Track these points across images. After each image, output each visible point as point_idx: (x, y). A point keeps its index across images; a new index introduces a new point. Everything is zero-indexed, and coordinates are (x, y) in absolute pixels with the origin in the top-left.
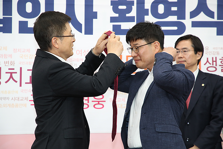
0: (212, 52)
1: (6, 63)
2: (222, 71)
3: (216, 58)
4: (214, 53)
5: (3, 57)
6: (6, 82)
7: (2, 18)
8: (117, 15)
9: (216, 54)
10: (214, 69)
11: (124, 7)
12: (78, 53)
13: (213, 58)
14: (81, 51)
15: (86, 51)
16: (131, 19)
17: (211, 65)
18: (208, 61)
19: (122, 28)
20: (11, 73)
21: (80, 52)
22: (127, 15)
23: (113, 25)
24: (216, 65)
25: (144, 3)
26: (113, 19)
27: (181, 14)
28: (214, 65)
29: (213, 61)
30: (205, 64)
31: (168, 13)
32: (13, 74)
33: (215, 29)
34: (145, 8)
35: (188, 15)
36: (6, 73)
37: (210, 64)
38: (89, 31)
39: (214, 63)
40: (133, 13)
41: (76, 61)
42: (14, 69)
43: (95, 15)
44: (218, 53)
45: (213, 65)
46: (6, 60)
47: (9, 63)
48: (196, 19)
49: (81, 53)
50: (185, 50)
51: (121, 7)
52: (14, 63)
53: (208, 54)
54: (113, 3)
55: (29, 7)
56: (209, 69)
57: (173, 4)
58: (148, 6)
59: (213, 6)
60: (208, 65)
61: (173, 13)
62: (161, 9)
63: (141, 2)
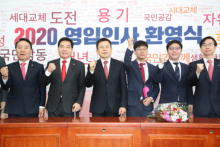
0: (195, 52)
1: (97, 58)
7: (96, 38)
8: (149, 35)
11: (152, 31)
16: (155, 37)
17: (195, 58)
18: (193, 56)
19: (151, 41)
22: (153, 35)
25: (162, 29)
26: (146, 37)
27: (180, 34)
29: (195, 56)
30: (191, 58)
31: (173, 33)
34: (162, 31)
35: (183, 34)
39: (196, 57)
40: (156, 34)
43: (138, 35)
44: (198, 53)
48: (187, 36)
51: (150, 31)
53: (193, 53)
54: (147, 29)
55: (107, 32)
56: (193, 60)
57: (176, 29)
58: (163, 30)
59: (195, 30)
60: (193, 58)
61: (176, 33)
62: (170, 31)
63: (160, 28)
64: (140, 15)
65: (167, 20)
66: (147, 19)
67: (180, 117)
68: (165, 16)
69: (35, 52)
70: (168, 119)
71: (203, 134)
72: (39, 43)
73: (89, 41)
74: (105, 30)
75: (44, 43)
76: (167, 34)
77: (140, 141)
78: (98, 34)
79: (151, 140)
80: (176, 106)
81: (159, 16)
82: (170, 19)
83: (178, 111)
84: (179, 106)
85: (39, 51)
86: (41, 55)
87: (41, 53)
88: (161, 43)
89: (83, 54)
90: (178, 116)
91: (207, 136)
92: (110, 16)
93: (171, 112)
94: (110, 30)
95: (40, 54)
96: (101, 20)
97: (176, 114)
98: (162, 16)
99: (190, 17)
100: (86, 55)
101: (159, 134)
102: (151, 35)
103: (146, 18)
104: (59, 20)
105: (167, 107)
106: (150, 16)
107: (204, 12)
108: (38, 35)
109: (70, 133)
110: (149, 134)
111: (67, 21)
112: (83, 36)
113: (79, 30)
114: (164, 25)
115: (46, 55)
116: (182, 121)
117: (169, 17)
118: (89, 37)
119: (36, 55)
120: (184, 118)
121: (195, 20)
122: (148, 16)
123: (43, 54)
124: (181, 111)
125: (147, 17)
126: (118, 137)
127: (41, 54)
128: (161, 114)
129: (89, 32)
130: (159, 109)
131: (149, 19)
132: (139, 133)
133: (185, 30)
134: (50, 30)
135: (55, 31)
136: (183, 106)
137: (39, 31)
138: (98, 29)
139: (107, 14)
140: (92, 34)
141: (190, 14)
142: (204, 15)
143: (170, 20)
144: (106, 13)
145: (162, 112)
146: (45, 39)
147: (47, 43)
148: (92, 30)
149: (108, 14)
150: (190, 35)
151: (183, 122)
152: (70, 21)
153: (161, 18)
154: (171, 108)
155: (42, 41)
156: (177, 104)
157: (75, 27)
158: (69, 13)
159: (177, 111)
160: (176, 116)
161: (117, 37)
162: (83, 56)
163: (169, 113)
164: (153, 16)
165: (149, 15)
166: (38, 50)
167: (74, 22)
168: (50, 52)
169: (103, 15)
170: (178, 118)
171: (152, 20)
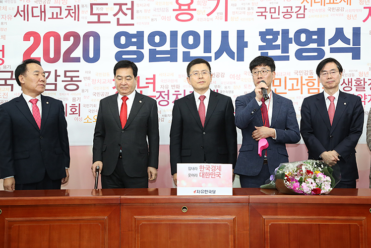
0: (348, 74)
1: (172, 86)
2: (356, 91)
3: (351, 79)
5: (171, 81)
7: (170, 50)
8: (265, 44)
9: (351, 76)
10: (350, 89)
11: (271, 37)
12: (231, 77)
13: (348, 79)
14: (234, 75)
15: (238, 76)
16: (277, 47)
17: (347, 86)
18: (344, 82)
20: (177, 95)
22: (274, 44)
23: (261, 52)
25: (288, 33)
26: (261, 48)
27: (321, 42)
28: (350, 86)
29: (349, 82)
30: (341, 85)
31: (309, 40)
33: (350, 55)
34: (290, 37)
35: (326, 42)
36: (173, 94)
37: (346, 84)
38: (241, 58)
40: (279, 42)
41: (230, 83)
42: (179, 91)
43: (246, 45)
44: (353, 76)
46: (173, 84)
47: (175, 86)
48: (334, 46)
49: (234, 77)
50: (333, 71)
51: (268, 37)
52: (179, 87)
53: (345, 76)
54: (261, 34)
55: (191, 40)
56: (345, 89)
57: (314, 33)
58: (291, 35)
59: (349, 34)
60: (344, 85)
61: (314, 41)
62: (303, 38)
63: (285, 32)
64: (249, 9)
65: (297, 18)
66: (262, 15)
67: (318, 185)
68: (295, 10)
69: (59, 76)
70: (297, 189)
71: (358, 215)
72: (68, 59)
73: (157, 56)
74: (186, 35)
75: (77, 60)
76: (298, 42)
77: (248, 228)
78: (174, 43)
79: (267, 225)
80: (311, 167)
81: (283, 10)
82: (304, 14)
83: (315, 176)
84: (316, 166)
85: (68, 74)
86: (72, 81)
87: (72, 77)
88: (287, 58)
89: (147, 79)
90: (314, 184)
91: (364, 218)
92: (195, 10)
93: (303, 177)
94: (196, 35)
95: (69, 79)
96: (180, 17)
97: (310, 180)
98: (289, 9)
99: (340, 12)
100: (152, 81)
101: (281, 215)
102: (270, 45)
103: (260, 14)
104: (103, 18)
105: (296, 169)
106: (268, 10)
107: (364, 3)
108: (65, 45)
109: (125, 214)
110: (264, 215)
111: (118, 19)
112: (147, 47)
113: (140, 35)
114: (293, 26)
115: (81, 81)
116: (322, 192)
117: (302, 11)
118: (158, 49)
119: (63, 81)
120: (325, 188)
121: (349, 17)
122: (263, 10)
123: (74, 79)
124: (321, 175)
125: (262, 13)
126: (210, 220)
127: (72, 79)
128: (285, 181)
129: (157, 39)
130: (281, 172)
131: (265, 16)
132: (246, 213)
133: (329, 34)
134: (87, 36)
135: (97, 37)
136: (323, 167)
137: (67, 37)
138: (174, 34)
139: (189, 7)
140: (163, 42)
141: (340, 5)
142: (365, 8)
143: (304, 17)
144: (189, 5)
145: (286, 178)
146: (78, 53)
147: (82, 59)
148: (162, 35)
149: (192, 7)
150: (339, 44)
151: (324, 194)
152: (124, 19)
153: (288, 14)
154: (302, 171)
155: (73, 55)
156: (313, 163)
157: (132, 30)
158: (121, 5)
159: (313, 176)
160: (312, 183)
161: (207, 49)
162: (147, 83)
163: (298, 179)
164: (273, 10)
165: (266, 8)
166: (65, 72)
167: (131, 22)
168: (87, 75)
169: (183, 7)
170: (315, 188)
171: (272, 18)
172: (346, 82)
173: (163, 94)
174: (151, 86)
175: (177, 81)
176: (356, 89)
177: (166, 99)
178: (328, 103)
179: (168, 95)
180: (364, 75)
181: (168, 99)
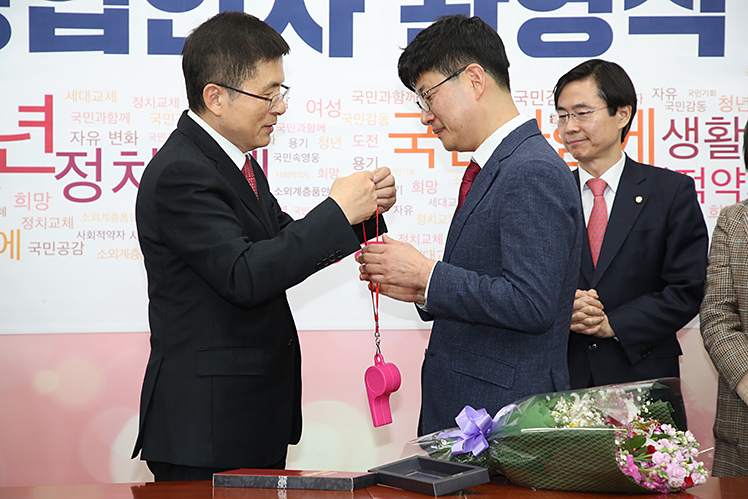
0: (686, 104)
1: (113, 136)
2: (712, 157)
3: (696, 119)
4: (692, 106)
5: (107, 120)
6: (116, 190)
7: (102, 12)
8: (419, 2)
9: (696, 109)
10: (692, 151)
12: (311, 110)
13: (687, 120)
14: (320, 104)
15: (333, 104)
17: (683, 141)
18: (673, 129)
20: (129, 165)
21: (318, 107)
22: (449, 1)
23: (409, 29)
24: (696, 141)
26: (408, 14)
28: (691, 141)
29: (688, 130)
30: (664, 139)
32: (133, 167)
33: (692, 40)
36: (116, 164)
37: (680, 137)
38: (342, 47)
39: (692, 134)
41: (306, 130)
42: (135, 154)
44: (702, 107)
45: (687, 139)
46: (114, 129)
47: (123, 137)
48: (639, 11)
49: (320, 110)
50: (582, 110)
52: (136, 138)
53: (675, 108)
56: (676, 151)
60: (673, 140)
73: (59, 32)
89: (22, 109)
100: (41, 117)
102: (437, 7)
162: (22, 124)
172: (681, 129)
173: (79, 162)
174: (38, 133)
175: (127, 117)
176: (712, 153)
177: (91, 178)
178: (588, 201)
179: (98, 164)
180: (735, 107)
181: (99, 178)
